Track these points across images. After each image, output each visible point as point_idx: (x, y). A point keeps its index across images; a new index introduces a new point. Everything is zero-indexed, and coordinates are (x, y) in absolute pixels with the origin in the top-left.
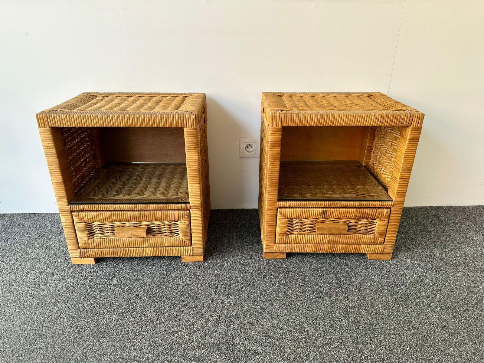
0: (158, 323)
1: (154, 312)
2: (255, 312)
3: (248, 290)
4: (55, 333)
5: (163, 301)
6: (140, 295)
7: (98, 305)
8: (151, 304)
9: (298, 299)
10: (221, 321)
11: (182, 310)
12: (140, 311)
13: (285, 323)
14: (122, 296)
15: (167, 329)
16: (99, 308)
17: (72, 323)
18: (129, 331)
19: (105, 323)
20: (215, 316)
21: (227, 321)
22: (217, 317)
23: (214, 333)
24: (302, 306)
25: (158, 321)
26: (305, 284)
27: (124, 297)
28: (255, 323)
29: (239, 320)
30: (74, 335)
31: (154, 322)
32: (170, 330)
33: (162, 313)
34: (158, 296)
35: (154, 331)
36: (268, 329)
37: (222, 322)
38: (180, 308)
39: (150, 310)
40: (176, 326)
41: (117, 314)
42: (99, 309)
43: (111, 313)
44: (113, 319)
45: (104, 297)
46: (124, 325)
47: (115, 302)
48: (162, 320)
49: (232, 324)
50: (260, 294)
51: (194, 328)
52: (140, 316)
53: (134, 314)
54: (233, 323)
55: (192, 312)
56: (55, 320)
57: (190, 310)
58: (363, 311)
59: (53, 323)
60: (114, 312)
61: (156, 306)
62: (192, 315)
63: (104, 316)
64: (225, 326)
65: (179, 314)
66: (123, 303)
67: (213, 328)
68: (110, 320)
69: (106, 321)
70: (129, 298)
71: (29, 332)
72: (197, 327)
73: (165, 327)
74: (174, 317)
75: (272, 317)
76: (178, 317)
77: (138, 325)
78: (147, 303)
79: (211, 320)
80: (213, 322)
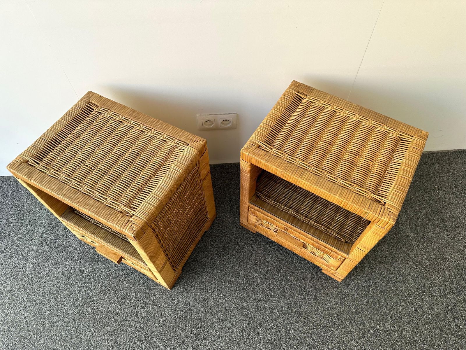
0: (139, 309)
1: (135, 298)
4: (64, 321)
5: (141, 286)
7: (91, 292)
8: (132, 290)
10: (186, 305)
11: (156, 295)
13: (235, 305)
14: (108, 282)
15: (146, 315)
16: (92, 295)
17: (74, 311)
18: (118, 318)
20: (182, 301)
22: (184, 301)
23: (182, 318)
25: (139, 307)
27: (110, 282)
29: (200, 304)
30: (78, 322)
31: (136, 308)
32: (148, 316)
33: (142, 299)
35: (137, 317)
38: (155, 293)
39: (132, 296)
40: (153, 311)
45: (94, 283)
49: (195, 308)
52: (125, 303)
55: (164, 297)
56: (61, 308)
58: (296, 291)
59: (60, 312)
60: (104, 299)
61: (136, 292)
62: (165, 300)
65: (154, 299)
69: (100, 308)
70: (114, 284)
71: (44, 320)
72: (168, 312)
73: (145, 313)
74: (151, 302)
75: (225, 300)
76: (154, 303)
77: (124, 311)
78: (129, 289)
79: (179, 305)
80: (181, 306)
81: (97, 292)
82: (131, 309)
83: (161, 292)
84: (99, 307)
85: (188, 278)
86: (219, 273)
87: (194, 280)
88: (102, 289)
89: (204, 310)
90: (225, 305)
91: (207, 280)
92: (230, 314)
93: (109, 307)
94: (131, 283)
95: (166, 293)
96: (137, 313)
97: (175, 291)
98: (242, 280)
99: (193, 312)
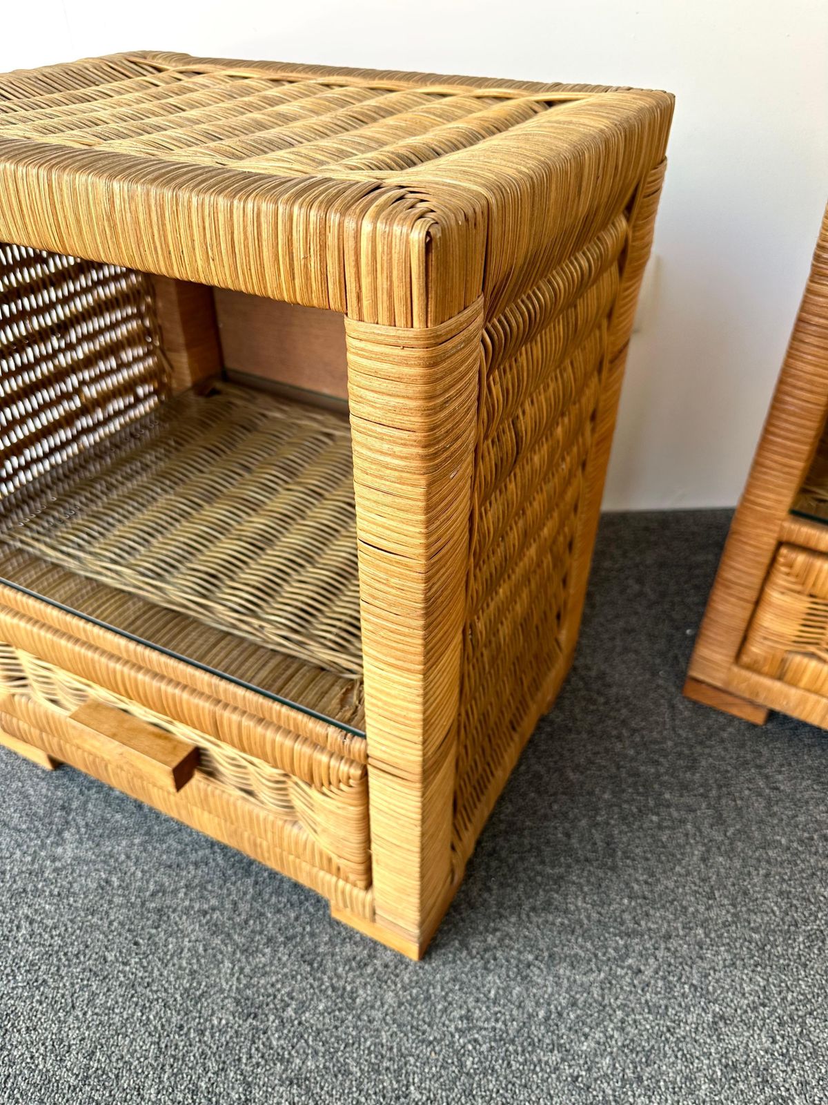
1: (238, 1002)
2: (643, 990)
3: (593, 879)
5: (270, 940)
6: (174, 911)
7: (8, 970)
8: (222, 962)
9: (793, 917)
11: (349, 988)
12: (178, 996)
14: (101, 919)
16: (12, 984)
19: (41, 1067)
20: (488, 1019)
21: (539, 1041)
22: (497, 1020)
24: (819, 949)
25: (257, 1049)
26: (801, 841)
27: (111, 923)
28: (653, 1047)
29: (586, 1036)
31: (239, 1060)
33: (272, 1006)
34: (243, 917)
36: (712, 1081)
37: (520, 1049)
38: (339, 977)
39: (222, 991)
40: (336, 1076)
41: (85, 1014)
42: (13, 989)
43: (61, 1014)
44: (69, 1046)
45: (31, 923)
46: (117, 1076)
47: (75, 951)
48: (275, 1043)
49: (563, 1060)
50: (645, 898)
51: (412, 1088)
52: (181, 1027)
53: (155, 1017)
54: (568, 1055)
55: (390, 997)
57: (380, 987)
60: (73, 1007)
61: (242, 970)
62: (394, 1013)
63: (35, 1029)
64: (538, 1069)
65: (340, 1010)
66: (110, 957)
67: (491, 1086)
68: (60, 1048)
70: (129, 930)
72: (421, 1081)
73: (291, 1083)
74: (320, 1026)
75: (714, 1017)
76: (336, 1027)
77: (176, 1075)
78: (204, 957)
79: (476, 1040)
80: (484, 1048)
81: (43, 967)
82: (212, 1065)
83: (369, 970)
84: (42, 1050)
85: (500, 905)
86: (646, 882)
87: (528, 916)
88: (65, 954)
89: (615, 1068)
90: (719, 1040)
91: (595, 916)
92: (763, 1091)
93: (93, 1053)
94: (216, 925)
95: (397, 976)
96: (249, 1084)
97: (442, 971)
98: (766, 913)
99: (558, 1078)
